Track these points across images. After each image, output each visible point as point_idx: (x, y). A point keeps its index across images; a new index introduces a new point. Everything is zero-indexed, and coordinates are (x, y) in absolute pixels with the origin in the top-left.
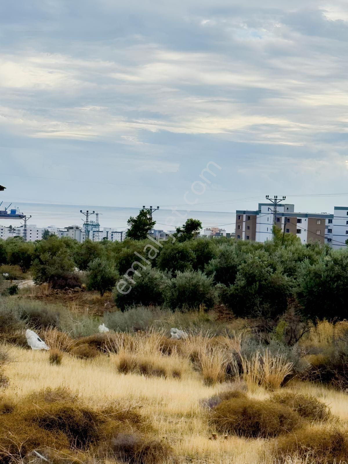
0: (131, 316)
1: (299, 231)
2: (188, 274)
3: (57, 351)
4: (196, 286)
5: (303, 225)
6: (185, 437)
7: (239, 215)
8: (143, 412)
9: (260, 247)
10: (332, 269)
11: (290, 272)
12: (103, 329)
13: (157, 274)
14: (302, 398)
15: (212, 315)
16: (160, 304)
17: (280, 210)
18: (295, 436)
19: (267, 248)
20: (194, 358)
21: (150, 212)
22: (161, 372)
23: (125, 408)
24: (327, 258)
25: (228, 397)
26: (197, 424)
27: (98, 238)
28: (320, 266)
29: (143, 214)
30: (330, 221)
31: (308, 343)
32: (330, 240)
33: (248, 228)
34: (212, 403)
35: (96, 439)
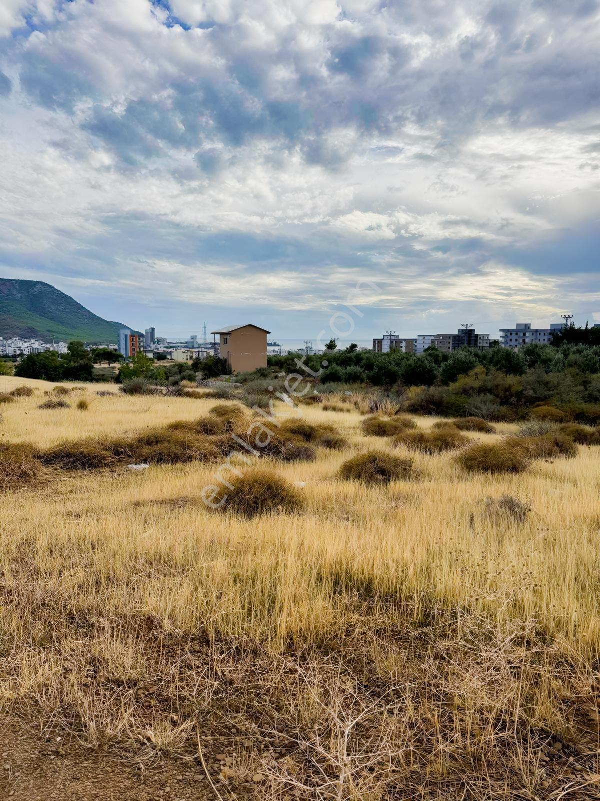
0: (327, 387)
1: (402, 347)
2: (352, 367)
3: (296, 402)
4: (356, 373)
5: (404, 344)
6: (353, 437)
7: (375, 340)
8: (334, 426)
9: (384, 354)
10: (417, 363)
11: (398, 365)
12: (316, 392)
13: (338, 368)
14: (405, 420)
15: (363, 385)
16: (340, 381)
17: (393, 338)
18: (401, 435)
19: (387, 354)
20: (356, 403)
21: (334, 341)
22: (341, 410)
23: (327, 425)
24: (414, 358)
25: (371, 419)
26: (358, 431)
27: (312, 354)
28: (411, 362)
29: (331, 342)
30: (416, 342)
31: (406, 396)
32: (415, 350)
33: (378, 346)
34: (364, 422)
35: (315, 438)
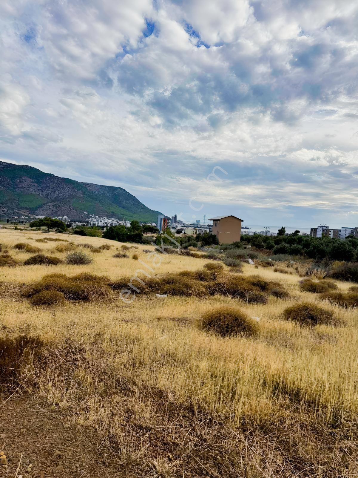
0: (278, 256)
1: (330, 234)
2: (295, 245)
3: (257, 265)
4: (297, 249)
5: (332, 233)
6: (293, 291)
7: (312, 229)
8: (281, 283)
9: (318, 238)
10: (340, 246)
11: (327, 246)
12: (270, 259)
13: (286, 245)
14: (329, 283)
15: (302, 257)
16: (287, 254)
17: (324, 228)
18: (327, 293)
19: (320, 239)
20: (297, 269)
21: (284, 228)
22: (286, 272)
23: (276, 281)
24: (339, 242)
25: (306, 281)
26: (297, 288)
27: (270, 235)
28: (336, 244)
29: (282, 228)
30: (340, 232)
31: (332, 267)
32: (340, 237)
33: (314, 233)
34: (302, 282)
35: (268, 290)
